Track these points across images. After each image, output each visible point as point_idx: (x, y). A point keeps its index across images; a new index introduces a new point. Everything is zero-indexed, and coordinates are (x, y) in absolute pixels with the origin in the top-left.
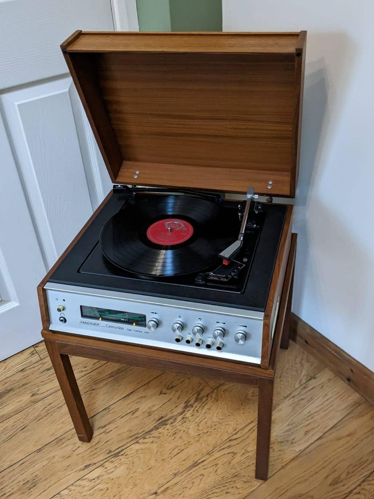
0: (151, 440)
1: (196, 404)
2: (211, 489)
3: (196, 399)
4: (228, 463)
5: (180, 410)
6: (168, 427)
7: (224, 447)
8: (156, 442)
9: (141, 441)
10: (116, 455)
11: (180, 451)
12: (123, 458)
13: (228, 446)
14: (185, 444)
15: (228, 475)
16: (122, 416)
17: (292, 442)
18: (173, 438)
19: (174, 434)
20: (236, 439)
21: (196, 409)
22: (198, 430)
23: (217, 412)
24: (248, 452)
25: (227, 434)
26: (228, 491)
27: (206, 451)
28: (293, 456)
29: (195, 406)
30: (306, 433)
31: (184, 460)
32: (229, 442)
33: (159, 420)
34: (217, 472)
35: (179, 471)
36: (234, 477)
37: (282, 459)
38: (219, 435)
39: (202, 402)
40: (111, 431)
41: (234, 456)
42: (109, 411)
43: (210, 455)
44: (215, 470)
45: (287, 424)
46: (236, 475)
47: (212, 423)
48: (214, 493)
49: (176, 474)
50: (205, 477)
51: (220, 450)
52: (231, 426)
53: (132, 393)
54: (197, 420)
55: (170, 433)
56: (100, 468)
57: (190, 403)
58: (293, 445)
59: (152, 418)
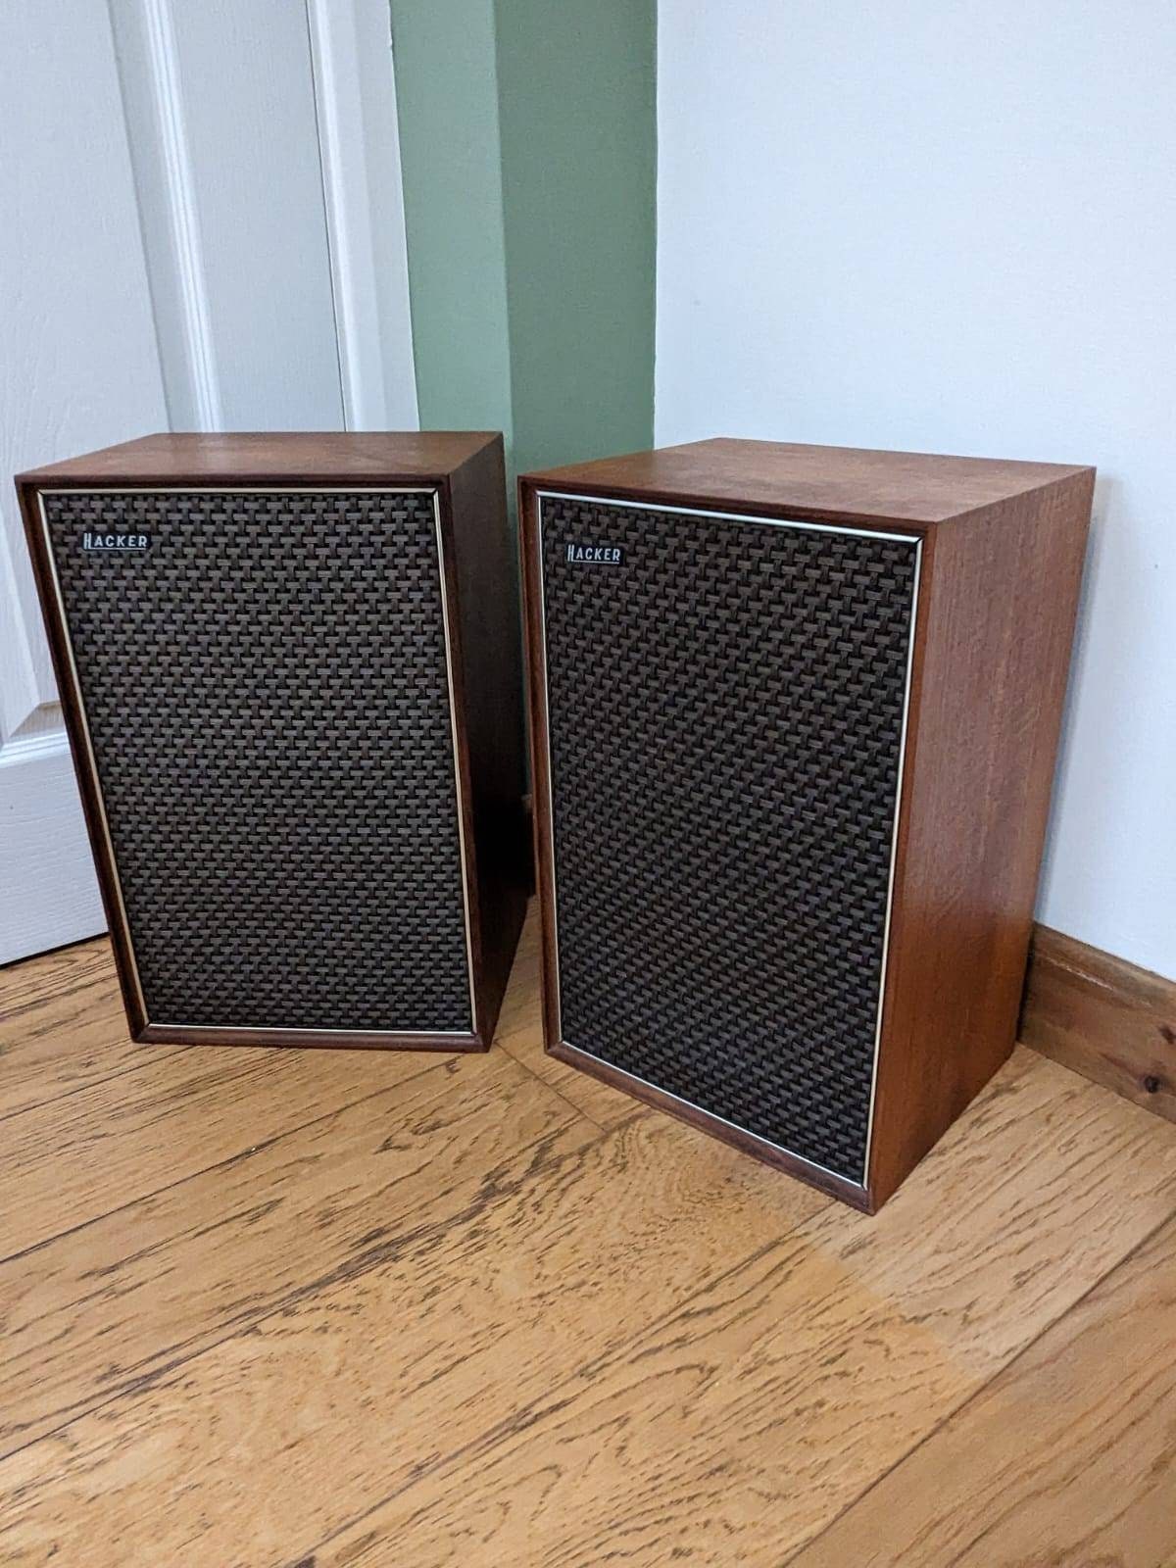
0: (318, 1319)
1: (533, 1182)
2: (596, 1536)
3: (535, 1164)
4: (676, 1412)
5: (460, 1203)
6: (402, 1267)
7: (656, 1343)
8: (339, 1330)
9: (268, 1325)
10: (143, 1384)
11: (449, 1363)
12: (169, 1402)
13: (678, 1340)
14: (475, 1335)
15: (678, 1466)
16: (200, 1229)
17: (965, 1317)
18: (420, 1309)
19: (427, 1296)
20: (709, 1311)
21: (532, 1200)
22: (538, 1277)
23: (621, 1209)
24: (772, 1363)
25: (670, 1290)
26: (685, 1544)
27: (572, 1362)
28: (979, 1376)
29: (526, 1188)
30: (1021, 1280)
31: (469, 1403)
32: (680, 1322)
33: (367, 1240)
34: (627, 1453)
35: (438, 1455)
36: (712, 1473)
37: (935, 1390)
38: (635, 1293)
39: (558, 1177)
40: (140, 1284)
41: (707, 1383)
42: (150, 1210)
43: (592, 1376)
44: (616, 1442)
45: (929, 1249)
46: (720, 1469)
47: (601, 1246)
48: (612, 1554)
49: (419, 1468)
50: (564, 1478)
51: (639, 1357)
52: (684, 1259)
54: (537, 1237)
55: (409, 1293)
56: (44, 1445)
57: (506, 1180)
58: (972, 1330)
59: (335, 1232)
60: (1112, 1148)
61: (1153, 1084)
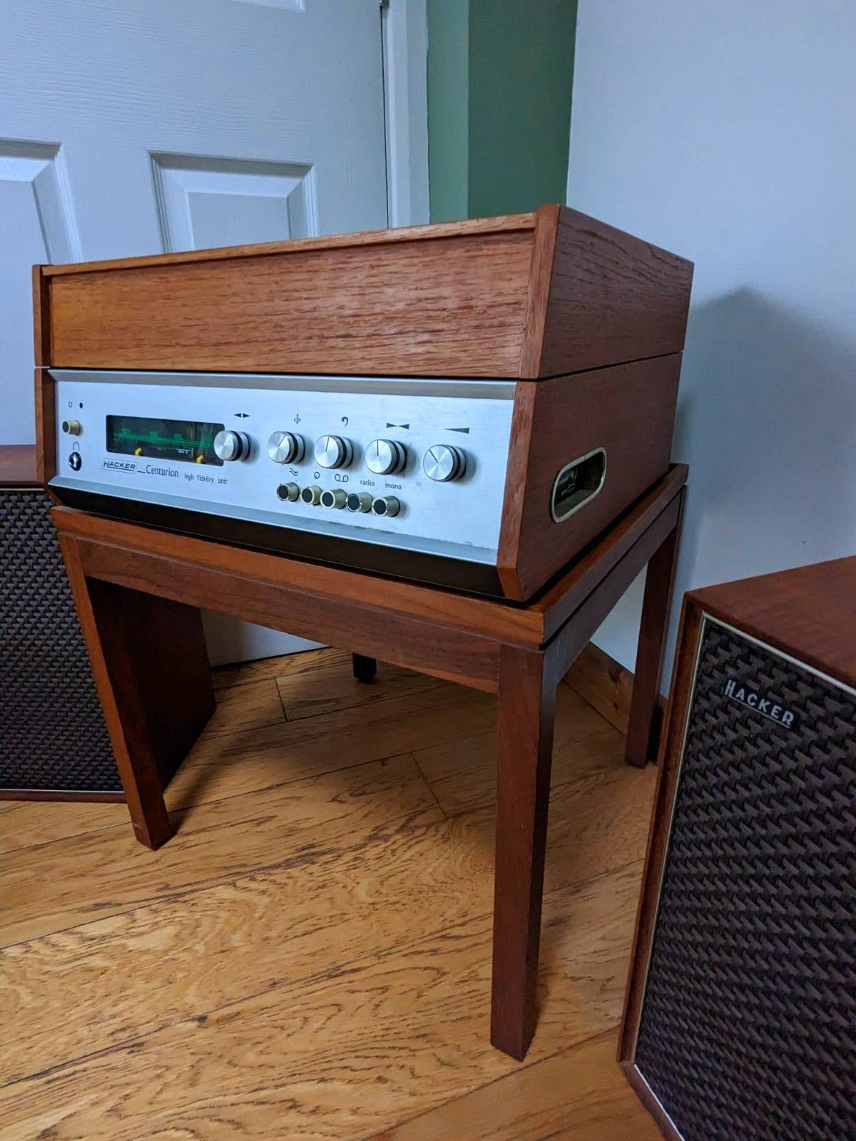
0: (264, 886)
1: (398, 837)
2: (343, 1053)
3: (402, 827)
4: (414, 994)
5: (357, 839)
6: (314, 868)
7: (421, 949)
8: (271, 895)
9: (240, 883)
10: (175, 898)
11: (313, 928)
12: (182, 912)
13: (432, 951)
14: (332, 917)
15: (402, 1027)
16: (234, 823)
17: (604, 985)
18: (312, 894)
19: (319, 887)
20: (458, 938)
21: (393, 847)
22: (377, 892)
23: (436, 864)
24: (478, 980)
25: (442, 919)
26: (387, 1075)
27: (374, 946)
29: (392, 840)
31: (313, 954)
32: (438, 940)
33: (304, 849)
34: (379, 1010)
35: (287, 979)
36: (418, 1037)
37: (565, 1029)
38: (423, 916)
39: (411, 837)
40: (196, 845)
41: (439, 981)
42: (216, 808)
43: (379, 958)
44: (376, 1001)
45: (599, 935)
46: (424, 1035)
47: (416, 884)
48: (345, 1068)
49: (275, 983)
50: (342, 1013)
51: (409, 954)
52: (457, 903)
53: (278, 785)
54: (385, 870)
55: (312, 883)
56: (122, 918)
57: (384, 832)
58: (605, 996)
59: (292, 841)
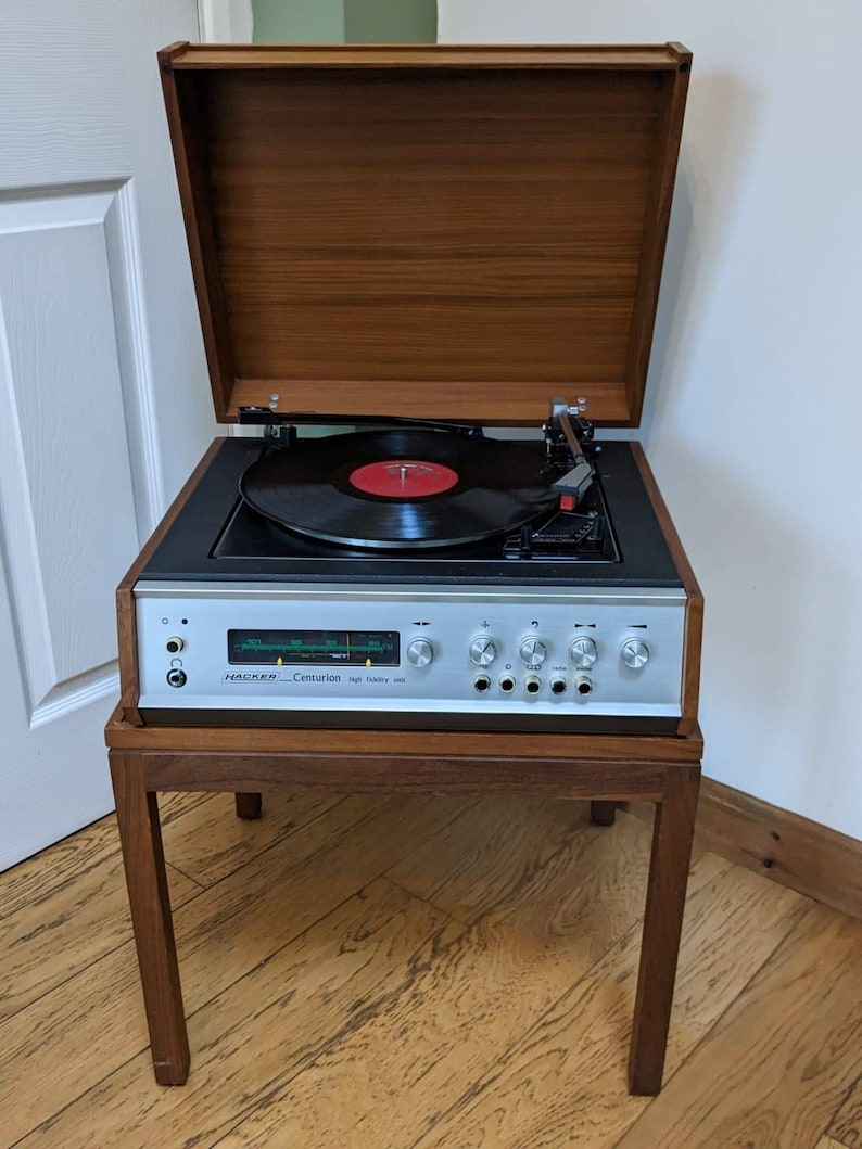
0: (346, 1054)
1: (437, 961)
2: (532, 1137)
3: (434, 950)
4: (553, 1075)
5: (400, 979)
6: (381, 1019)
7: (532, 1042)
8: (361, 1058)
9: (320, 1061)
10: (266, 1102)
11: (428, 1066)
12: (286, 1108)
13: (543, 1038)
14: (436, 1051)
15: (562, 1100)
16: (255, 1014)
18: (401, 1041)
19: (402, 1033)
20: (556, 1021)
21: (440, 972)
22: (458, 1015)
23: (492, 971)
24: (595, 1043)
25: (532, 1013)
26: (575, 1134)
27: (492, 1057)
28: (698, 1035)
29: (434, 966)
30: (712, 984)
31: (445, 1085)
32: (542, 1029)
33: (355, 1008)
34: (534, 1097)
35: (439, 1112)
36: (578, 1100)
37: (678, 1046)
38: (514, 1017)
39: (450, 957)
40: (237, 1049)
41: (564, 1058)
42: (219, 1007)
43: (505, 1063)
44: (528, 1093)
46: (583, 1097)
47: (488, 994)
48: (541, 1144)
49: (433, 1119)
50: (508, 1113)
51: (526, 1049)
52: (536, 995)
53: (267, 960)
54: (450, 994)
55: (392, 1033)
56: (229, 1139)
57: (420, 963)
58: (692, 1013)
59: (334, 1007)
60: (751, 903)
61: (769, 863)
